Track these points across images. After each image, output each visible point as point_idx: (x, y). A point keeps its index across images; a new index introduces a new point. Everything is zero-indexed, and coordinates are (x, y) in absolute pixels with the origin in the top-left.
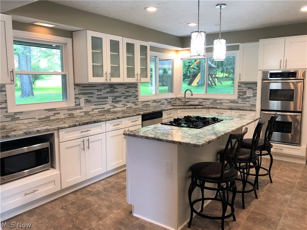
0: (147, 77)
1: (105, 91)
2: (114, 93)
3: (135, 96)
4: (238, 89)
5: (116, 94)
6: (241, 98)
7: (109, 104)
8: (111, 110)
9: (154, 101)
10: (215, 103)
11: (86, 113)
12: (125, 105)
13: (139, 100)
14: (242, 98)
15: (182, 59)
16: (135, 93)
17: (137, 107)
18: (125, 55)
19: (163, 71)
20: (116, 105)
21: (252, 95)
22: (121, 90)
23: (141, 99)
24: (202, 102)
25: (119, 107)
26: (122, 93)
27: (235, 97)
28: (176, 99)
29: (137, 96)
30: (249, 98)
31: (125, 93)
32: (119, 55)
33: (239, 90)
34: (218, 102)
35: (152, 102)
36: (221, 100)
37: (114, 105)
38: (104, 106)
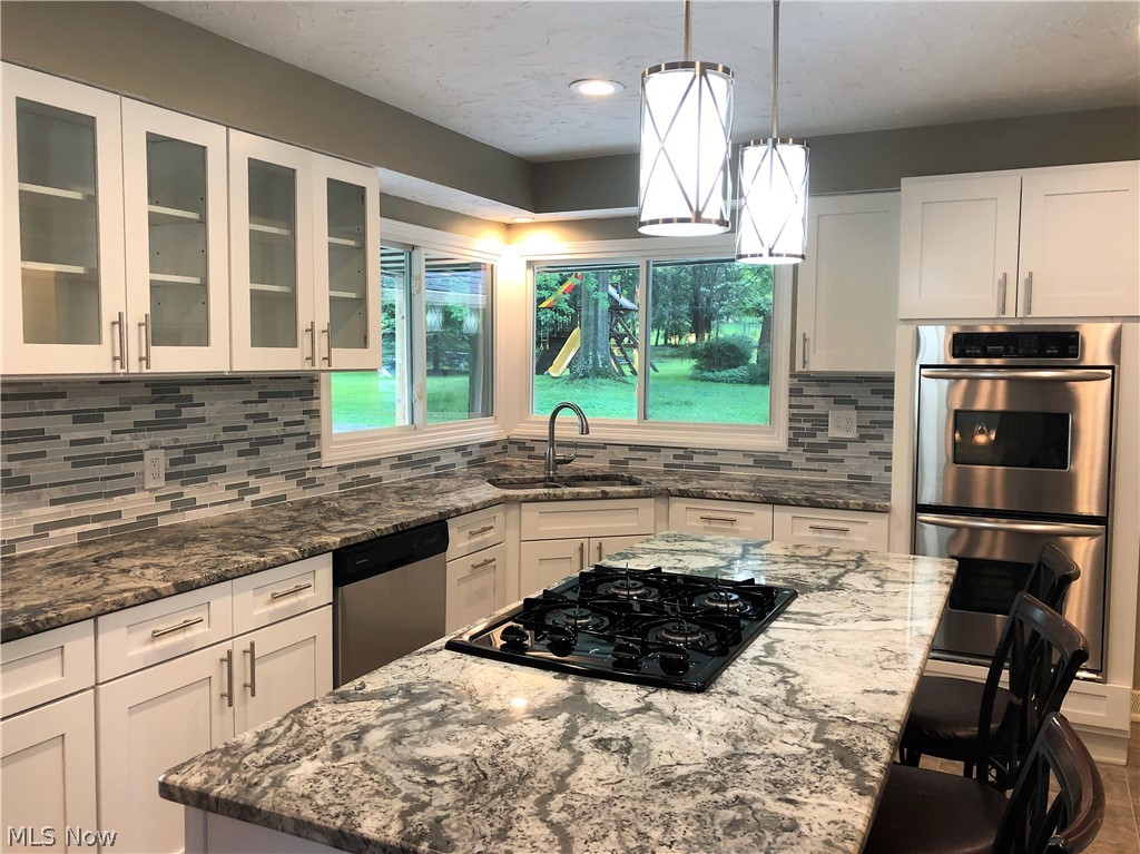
0: (364, 343)
1: (127, 419)
2: (183, 425)
3: (304, 439)
4: (791, 407)
5: (189, 436)
6: (802, 444)
7: (152, 490)
8: (163, 522)
9: (405, 460)
10: (688, 467)
12: (244, 489)
13: (326, 460)
14: (811, 448)
15: (530, 264)
16: (301, 423)
17: (310, 494)
18: (242, 225)
19: (441, 317)
20: (189, 492)
21: (853, 434)
22: (219, 410)
23: (332, 455)
24: (625, 462)
25: (212, 503)
26: (225, 429)
27: (777, 441)
28: (505, 447)
29: (310, 441)
30: (840, 444)
31: (244, 428)
32: (203, 221)
33: (795, 411)
34: (698, 460)
35: (393, 467)
36: (714, 452)
37: (181, 494)
38: (116, 503)
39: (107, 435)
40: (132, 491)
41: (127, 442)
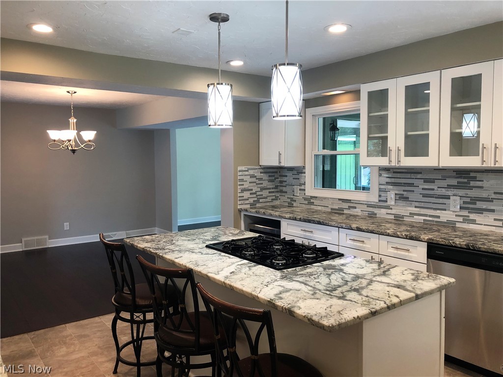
1: (444, 183)
8: (459, 225)
11: (398, 217)
20: (473, 216)
22: (492, 184)
37: (468, 216)
38: (438, 213)
39: (436, 188)
40: (445, 210)
41: (443, 192)
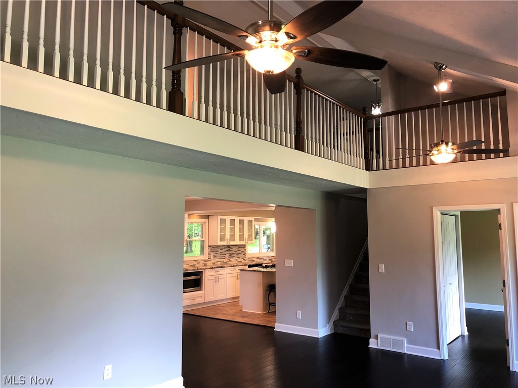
0: (252, 240)
1: (225, 250)
5: (231, 252)
7: (227, 259)
9: (258, 258)
11: (214, 263)
16: (244, 251)
17: (245, 261)
18: (238, 227)
22: (234, 249)
23: (248, 256)
26: (235, 252)
29: (245, 254)
32: (235, 227)
37: (230, 259)
38: (224, 260)
41: (225, 253)
